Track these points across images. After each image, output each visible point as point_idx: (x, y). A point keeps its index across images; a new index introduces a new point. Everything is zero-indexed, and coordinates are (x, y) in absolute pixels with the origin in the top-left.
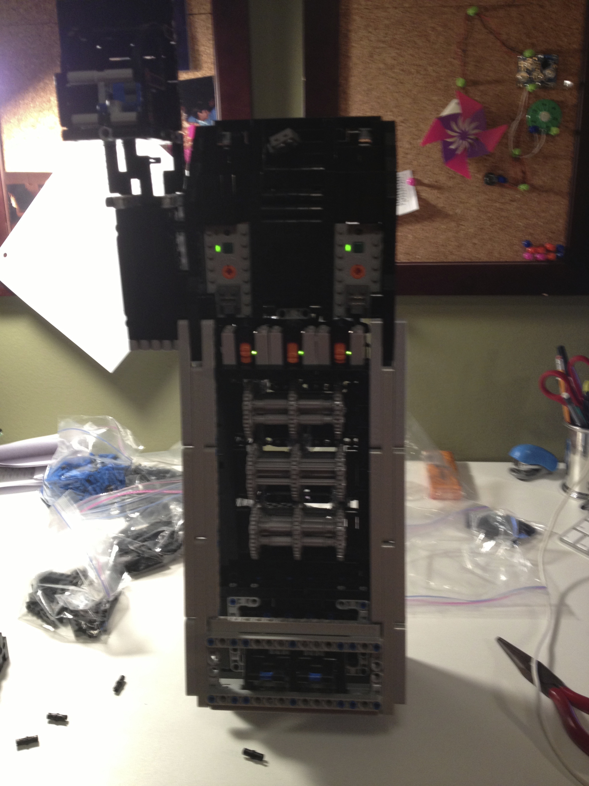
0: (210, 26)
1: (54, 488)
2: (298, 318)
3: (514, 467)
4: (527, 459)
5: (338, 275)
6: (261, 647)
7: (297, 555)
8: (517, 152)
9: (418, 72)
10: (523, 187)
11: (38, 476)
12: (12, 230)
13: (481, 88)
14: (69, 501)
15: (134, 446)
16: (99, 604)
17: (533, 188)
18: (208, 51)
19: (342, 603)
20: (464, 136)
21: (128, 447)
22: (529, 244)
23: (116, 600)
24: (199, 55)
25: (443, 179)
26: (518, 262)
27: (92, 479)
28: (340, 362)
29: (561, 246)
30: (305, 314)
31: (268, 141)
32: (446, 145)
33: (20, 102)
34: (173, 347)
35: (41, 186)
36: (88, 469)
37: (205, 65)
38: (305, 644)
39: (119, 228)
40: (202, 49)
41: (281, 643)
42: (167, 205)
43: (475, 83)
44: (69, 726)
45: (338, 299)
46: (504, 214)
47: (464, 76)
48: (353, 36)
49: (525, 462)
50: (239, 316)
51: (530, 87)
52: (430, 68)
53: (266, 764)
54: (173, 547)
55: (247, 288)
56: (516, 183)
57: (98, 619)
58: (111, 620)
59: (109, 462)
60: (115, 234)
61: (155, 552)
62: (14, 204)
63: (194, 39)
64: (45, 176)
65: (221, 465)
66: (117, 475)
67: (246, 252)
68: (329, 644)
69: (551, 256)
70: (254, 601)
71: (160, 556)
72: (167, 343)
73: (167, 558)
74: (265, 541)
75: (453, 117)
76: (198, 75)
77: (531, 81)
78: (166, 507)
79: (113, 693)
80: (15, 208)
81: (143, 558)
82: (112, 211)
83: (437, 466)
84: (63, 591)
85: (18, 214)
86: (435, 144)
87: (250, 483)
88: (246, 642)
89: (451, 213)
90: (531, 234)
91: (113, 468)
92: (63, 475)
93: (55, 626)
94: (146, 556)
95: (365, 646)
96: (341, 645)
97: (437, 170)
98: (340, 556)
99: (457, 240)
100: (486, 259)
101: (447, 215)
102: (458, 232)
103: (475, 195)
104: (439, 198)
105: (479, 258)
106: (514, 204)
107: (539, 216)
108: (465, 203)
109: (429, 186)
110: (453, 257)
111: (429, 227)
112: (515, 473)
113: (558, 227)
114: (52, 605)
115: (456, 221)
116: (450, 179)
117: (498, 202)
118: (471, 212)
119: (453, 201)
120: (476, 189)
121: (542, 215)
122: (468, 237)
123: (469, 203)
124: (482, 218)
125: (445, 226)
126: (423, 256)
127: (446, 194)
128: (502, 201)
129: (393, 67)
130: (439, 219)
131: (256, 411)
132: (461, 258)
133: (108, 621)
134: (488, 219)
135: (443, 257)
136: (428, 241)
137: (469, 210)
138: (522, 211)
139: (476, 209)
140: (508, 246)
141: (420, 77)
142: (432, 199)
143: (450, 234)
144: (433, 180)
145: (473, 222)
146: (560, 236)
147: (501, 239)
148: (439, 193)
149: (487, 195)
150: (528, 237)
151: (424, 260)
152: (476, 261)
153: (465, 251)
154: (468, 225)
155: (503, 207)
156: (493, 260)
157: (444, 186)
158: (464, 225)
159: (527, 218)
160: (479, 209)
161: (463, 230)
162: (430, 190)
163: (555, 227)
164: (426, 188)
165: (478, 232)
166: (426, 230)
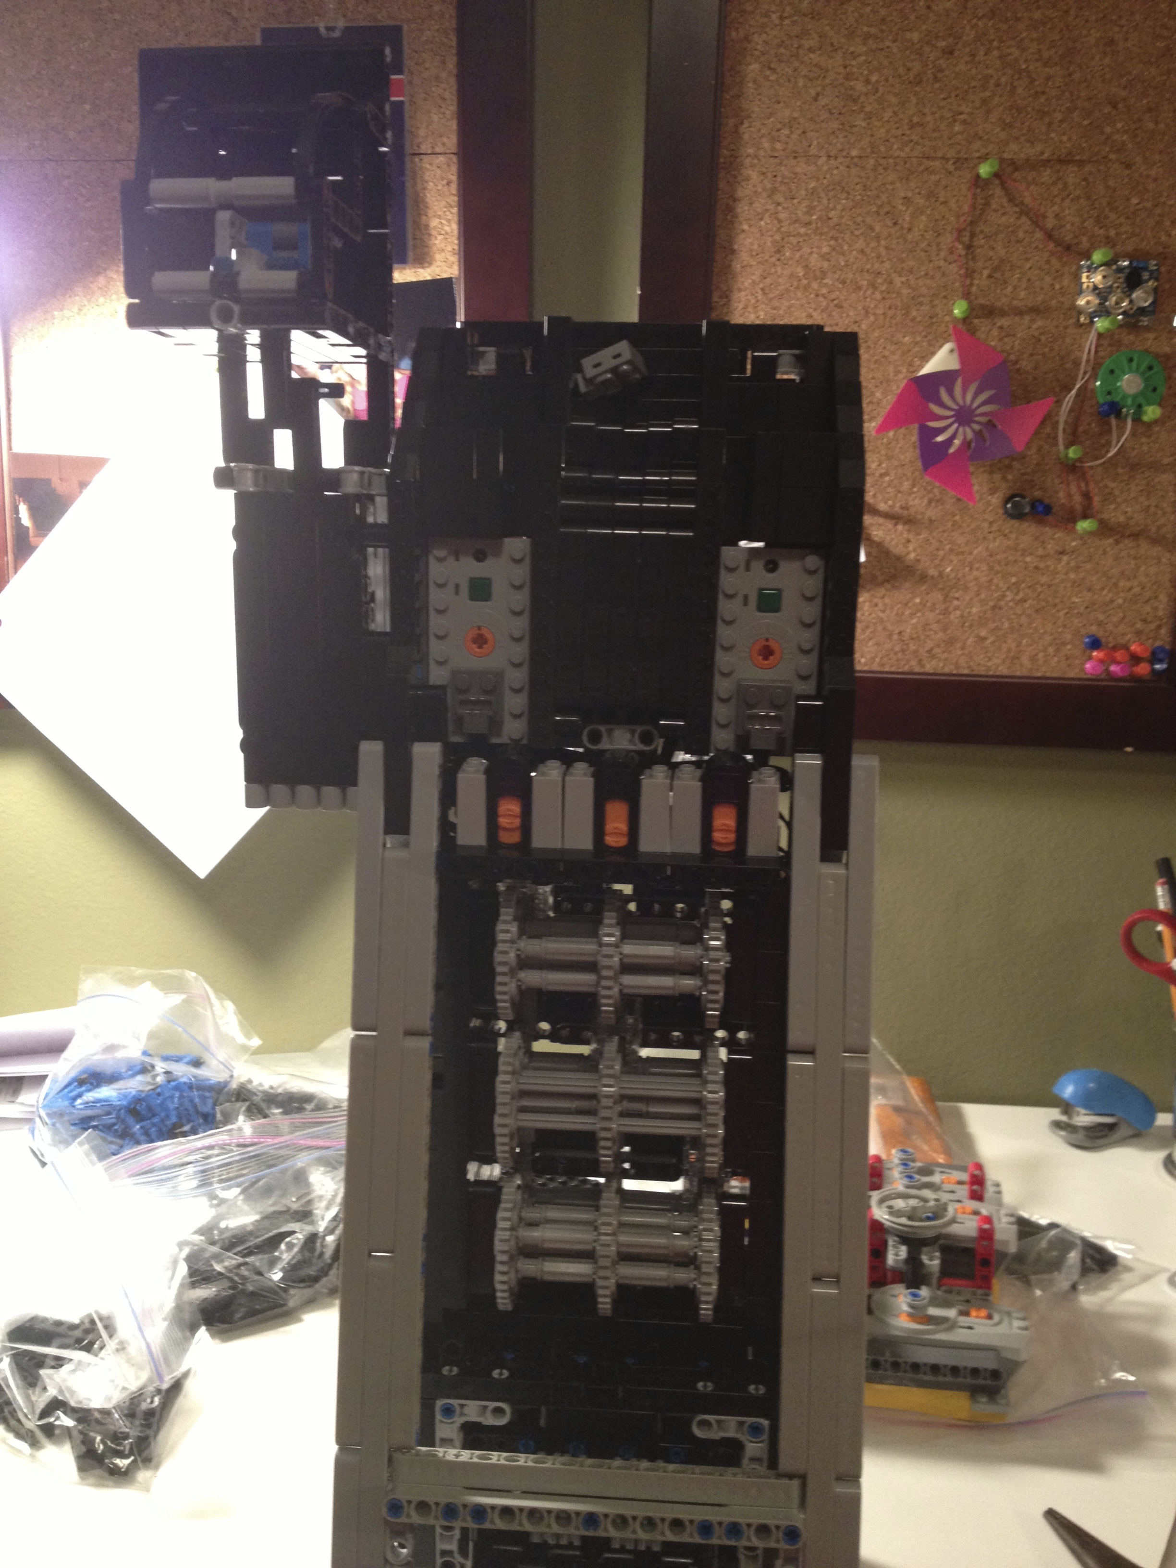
0: (454, 178)
1: (58, 1125)
2: (633, 748)
3: (1064, 1118)
4: (1089, 1101)
5: (722, 659)
6: (514, 1527)
7: (605, 1303)
8: (1073, 453)
9: (873, 285)
10: (1083, 525)
11: (29, 1098)
12: (16, 570)
13: (1003, 322)
14: (87, 1155)
15: (241, 1039)
16: (135, 1399)
17: (1105, 529)
18: (447, 228)
19: (704, 1424)
20: (964, 416)
21: (224, 1039)
22: (1095, 644)
23: (177, 1387)
24: (430, 235)
25: (917, 503)
26: (1072, 679)
27: (142, 1108)
28: (723, 849)
29: (1161, 649)
30: (646, 738)
32: (926, 434)
33: (56, 313)
34: (344, 803)
35: (83, 485)
36: (136, 1085)
37: (438, 256)
38: (622, 1521)
39: (238, 533)
40: (434, 223)
41: (563, 1517)
42: (350, 485)
43: (990, 312)
45: (721, 712)
46: (1044, 579)
47: (966, 296)
48: (743, 209)
49: (1086, 1107)
50: (495, 740)
51: (1101, 324)
52: (898, 280)
54: (312, 1272)
55: (518, 677)
56: (1070, 519)
57: (133, 1431)
58: (161, 1436)
59: (182, 1071)
60: (232, 545)
61: (271, 1280)
62: (26, 519)
63: (420, 204)
64: (94, 465)
65: (437, 1081)
66: (197, 1100)
67: (521, 599)
68: (677, 1524)
69: (1143, 669)
70: (499, 1411)
71: (279, 1291)
72: (330, 792)
73: (296, 1296)
74: (530, 1267)
75: (943, 378)
76: (424, 274)
77: (1103, 311)
78: (300, 1178)
80: (28, 528)
81: (243, 1293)
82: (228, 496)
83: (897, 1110)
84: (59, 1362)
85: (33, 540)
86: (903, 430)
87: (504, 1126)
88: (479, 1512)
89: (932, 572)
90: (1100, 624)
91: (190, 1087)
92: (80, 1096)
93: (34, 1444)
94: (250, 1288)
95: (763, 1530)
96: (706, 1528)
97: (906, 485)
98: (706, 1310)
99: (945, 629)
100: (1003, 670)
101: (923, 578)
102: (946, 612)
103: (985, 538)
104: (909, 541)
105: (989, 669)
106: (1065, 558)
107: (1116, 585)
108: (963, 553)
109: (887, 516)
110: (934, 662)
111: (887, 600)
112: (1063, 1133)
113: (1156, 609)
114: (30, 1392)
115: (942, 589)
116: (933, 504)
117: (1031, 554)
118: (975, 573)
119: (938, 549)
120: (986, 525)
121: (1122, 583)
122: (967, 624)
123: (971, 553)
124: (997, 586)
125: (922, 600)
126: (873, 658)
127: (924, 535)
128: (1040, 552)
129: (824, 274)
130: (907, 585)
131: (526, 963)
132: (952, 667)
133: (155, 1436)
134: (1008, 588)
135: (913, 663)
136: (885, 629)
137: (971, 568)
138: (1081, 575)
139: (984, 567)
140: (1050, 645)
141: (878, 296)
142: (893, 543)
143: (931, 616)
144: (898, 505)
145: (978, 595)
146: (1159, 627)
147: (1036, 629)
148: (909, 531)
149: (1008, 539)
150: (1094, 629)
151: (875, 667)
152: (982, 673)
153: (960, 652)
154: (967, 598)
155: (1042, 565)
156: (1018, 673)
157: (919, 517)
158: (957, 599)
159: (1089, 590)
160: (991, 568)
161: (957, 608)
162: (889, 524)
163: (1148, 608)
164: (881, 520)
165: (989, 614)
166: (880, 605)
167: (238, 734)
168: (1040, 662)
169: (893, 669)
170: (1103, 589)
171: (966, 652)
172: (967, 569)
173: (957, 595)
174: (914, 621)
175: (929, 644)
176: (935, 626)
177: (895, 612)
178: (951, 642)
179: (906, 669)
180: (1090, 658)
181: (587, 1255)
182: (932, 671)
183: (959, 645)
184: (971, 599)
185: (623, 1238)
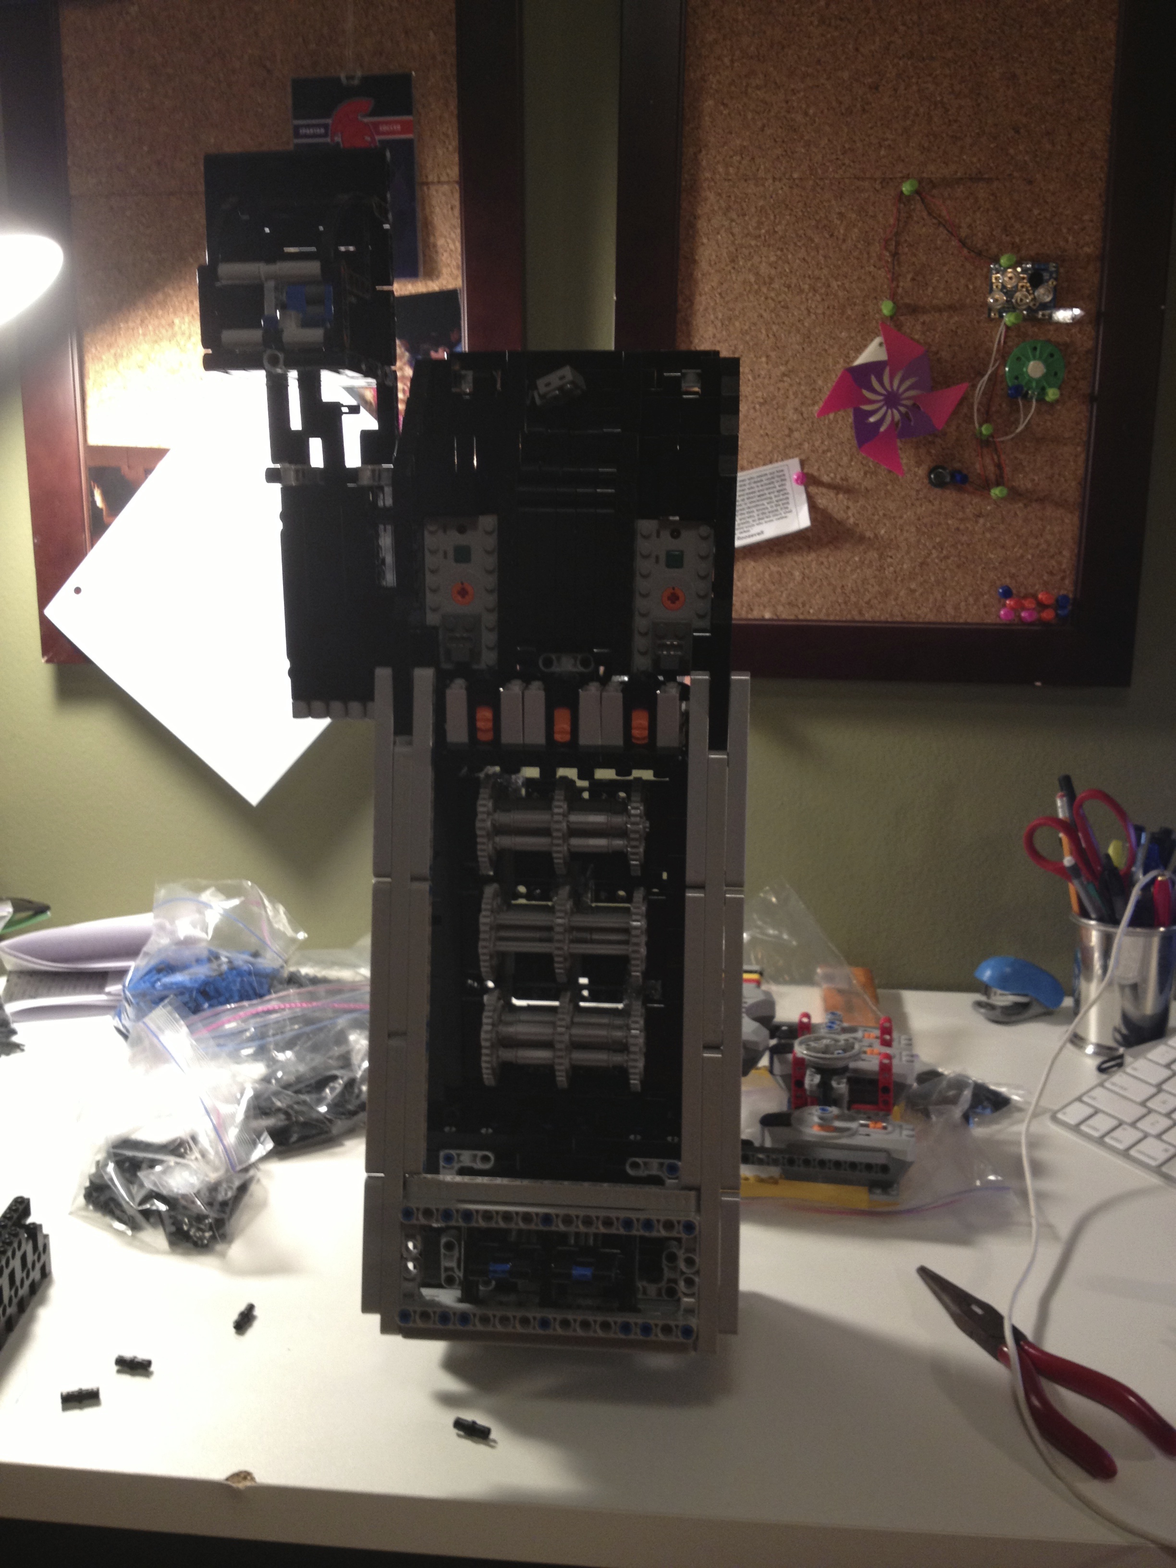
0: (457, 203)
1: (142, 1004)
2: (575, 670)
3: (982, 999)
4: (1005, 982)
5: (640, 604)
6: (493, 1225)
7: (561, 1079)
8: (986, 430)
9: (814, 289)
10: (996, 492)
11: (114, 988)
12: (92, 545)
13: (926, 318)
14: (170, 1013)
15: (290, 932)
16: (214, 1188)
17: (1015, 494)
18: (452, 246)
19: (635, 1165)
20: (892, 400)
21: (277, 934)
22: (1007, 593)
23: (243, 1189)
24: (437, 252)
25: (855, 475)
26: (989, 624)
27: (211, 990)
28: (639, 742)
29: (1065, 597)
30: (585, 663)
31: (536, 388)
32: (861, 417)
33: (122, 325)
34: (365, 714)
35: (148, 472)
36: (202, 972)
37: (445, 271)
38: (567, 1220)
39: (284, 516)
40: (441, 242)
41: (527, 1217)
42: (366, 480)
43: (914, 310)
44: (153, 1378)
45: (640, 643)
46: (964, 539)
47: (893, 297)
48: (702, 225)
49: (1003, 988)
50: (475, 667)
51: (1009, 319)
52: (834, 284)
53: (492, 1444)
54: (351, 1107)
55: (490, 619)
56: (986, 486)
57: (212, 1215)
58: (234, 1217)
59: (242, 959)
60: (279, 526)
61: (318, 1112)
62: (99, 502)
63: (428, 225)
64: (158, 454)
65: (436, 920)
66: (255, 984)
67: (492, 561)
68: (608, 1222)
69: (1048, 615)
70: (485, 1159)
71: (325, 1120)
72: (355, 706)
73: (340, 1125)
74: (508, 1055)
75: (874, 368)
76: (433, 286)
77: (1010, 307)
78: (341, 1038)
79: (233, 1330)
80: (102, 510)
81: (297, 1122)
82: (276, 488)
83: (840, 991)
84: (152, 1164)
85: (106, 519)
86: (842, 413)
87: (485, 947)
88: (468, 1215)
89: (869, 534)
90: (1012, 576)
91: (250, 973)
92: (159, 980)
93: (135, 1227)
94: (302, 1119)
95: (669, 1225)
96: (628, 1224)
97: (845, 460)
98: (635, 1082)
99: (880, 584)
100: (931, 617)
101: (862, 539)
102: (881, 569)
103: (913, 505)
104: (848, 508)
105: (919, 616)
106: (981, 521)
107: (1025, 543)
108: (894, 518)
109: (830, 486)
110: (872, 612)
111: (831, 559)
112: (983, 1010)
113: (1060, 563)
114: (131, 1187)
115: (878, 549)
116: (868, 476)
117: (953, 518)
118: (905, 534)
119: (873, 515)
120: (913, 493)
121: (1032, 541)
122: (899, 579)
123: (901, 517)
124: (925, 545)
125: (860, 558)
126: (820, 610)
127: (862, 502)
128: (961, 515)
129: (772, 279)
130: (848, 545)
131: (499, 830)
132: (887, 616)
133: (229, 1218)
134: (934, 547)
135: (855, 613)
136: (829, 584)
137: (902, 530)
138: (996, 534)
139: (913, 529)
140: (970, 595)
141: (818, 298)
142: (836, 510)
143: (869, 572)
144: (838, 477)
145: (908, 552)
146: (1063, 579)
147: (958, 582)
148: (848, 499)
149: (933, 505)
150: (1007, 581)
151: (822, 616)
152: (914, 620)
153: (893, 603)
154: (899, 556)
155: (962, 527)
156: (944, 620)
157: (857, 487)
158: (891, 557)
159: (1003, 547)
160: (918, 530)
161: (891, 565)
162: (832, 494)
163: (1054, 563)
164: (824, 490)
165: (917, 570)
166: (826, 563)
167: (287, 664)
168: (963, 611)
169: (837, 618)
170: (1014, 547)
171: (899, 602)
172: (899, 531)
173: (890, 554)
174: (855, 576)
175: (868, 597)
176: (872, 581)
177: (838, 569)
178: (887, 594)
179: (849, 617)
180: (1004, 605)
181: (548, 1045)
182: (870, 619)
183: (892, 597)
184: (903, 557)
185: (575, 1031)
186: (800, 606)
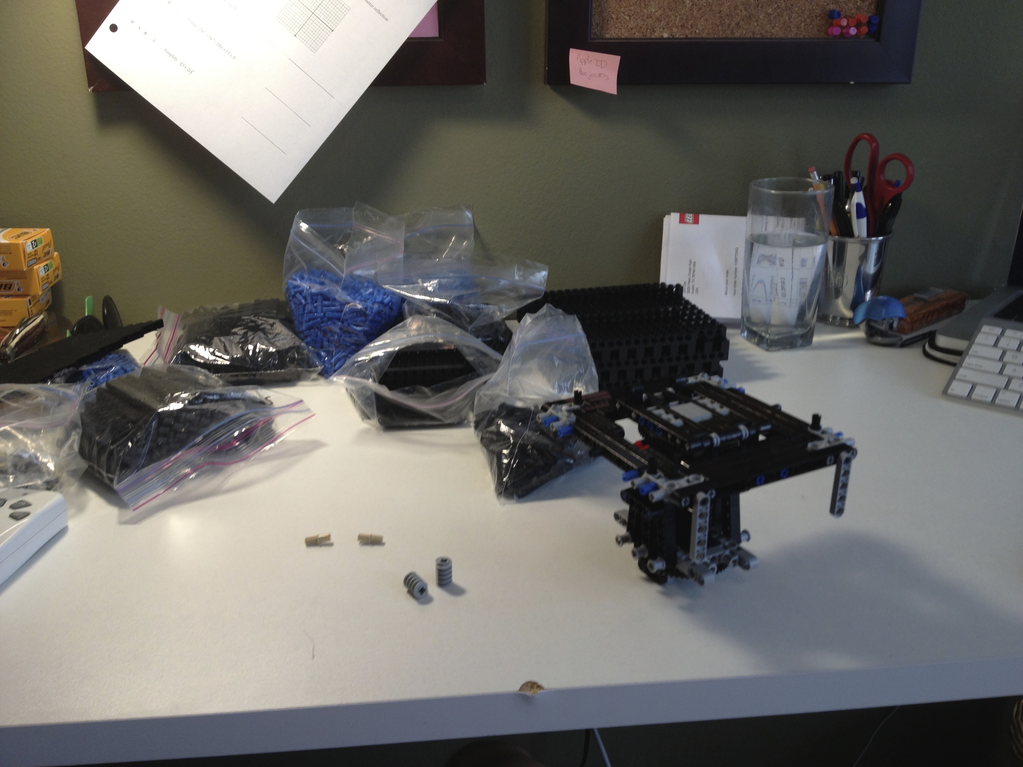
69: (864, 30)
90: (837, 3)
100: (782, 35)
105: (772, 34)
110: (740, 31)
126: (704, 30)
132: (751, 34)
135: (728, 32)
140: (808, 17)
147: (800, 8)
151: (704, 35)
152: (769, 37)
153: (755, 24)
156: (789, 36)
168: (802, 29)
169: (716, 36)
171: (759, 23)
175: (737, 19)
176: (741, 7)
178: (750, 17)
180: (833, 24)
182: (738, 37)
183: (755, 19)
186: (690, 27)
